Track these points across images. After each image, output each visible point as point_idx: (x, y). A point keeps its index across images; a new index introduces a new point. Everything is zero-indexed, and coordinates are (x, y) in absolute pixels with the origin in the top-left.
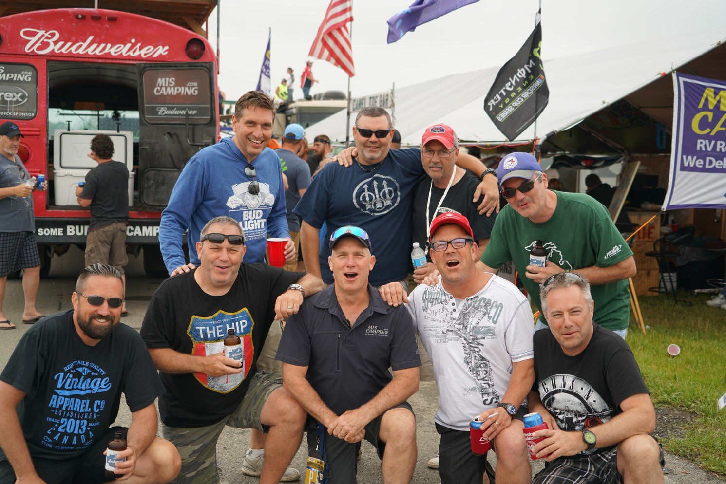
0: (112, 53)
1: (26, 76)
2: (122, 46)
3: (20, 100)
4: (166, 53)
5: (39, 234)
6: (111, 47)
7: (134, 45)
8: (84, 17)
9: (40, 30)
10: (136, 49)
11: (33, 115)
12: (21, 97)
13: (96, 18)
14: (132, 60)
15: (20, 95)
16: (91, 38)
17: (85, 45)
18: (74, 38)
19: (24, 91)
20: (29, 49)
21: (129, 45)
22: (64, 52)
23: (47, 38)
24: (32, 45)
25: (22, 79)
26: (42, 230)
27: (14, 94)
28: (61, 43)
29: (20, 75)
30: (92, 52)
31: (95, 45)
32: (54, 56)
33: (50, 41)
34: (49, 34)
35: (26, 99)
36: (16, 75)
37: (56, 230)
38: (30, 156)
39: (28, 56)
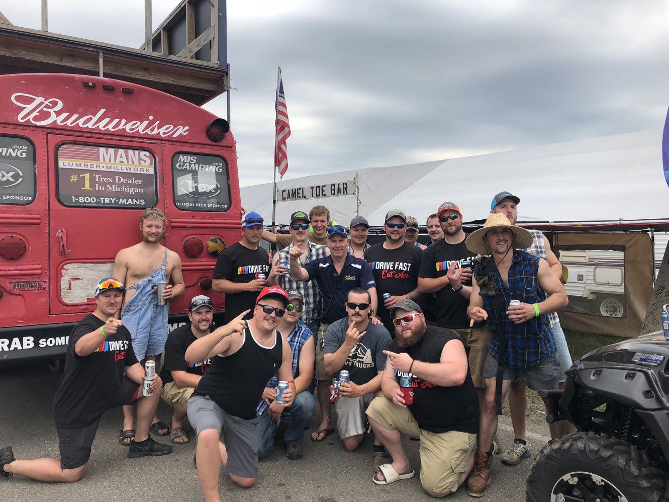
0: (128, 130)
1: (20, 151)
2: (139, 123)
3: (12, 180)
4: (187, 133)
5: (41, 346)
6: (126, 124)
7: (151, 123)
8: (94, 87)
9: (38, 97)
10: (155, 127)
11: (30, 198)
12: (12, 177)
13: (109, 89)
14: (150, 139)
15: (12, 174)
16: (102, 111)
17: (95, 119)
18: (81, 110)
19: (18, 170)
20: (22, 119)
21: (146, 123)
22: (69, 124)
23: (47, 106)
24: (27, 113)
25: (14, 155)
26: (45, 340)
27: (4, 173)
28: (65, 115)
29: (10, 150)
30: (104, 127)
31: (107, 120)
32: (57, 129)
33: (52, 111)
34: (50, 102)
35: (21, 180)
36: (5, 149)
37: (63, 338)
38: (27, 250)
39: (22, 127)
